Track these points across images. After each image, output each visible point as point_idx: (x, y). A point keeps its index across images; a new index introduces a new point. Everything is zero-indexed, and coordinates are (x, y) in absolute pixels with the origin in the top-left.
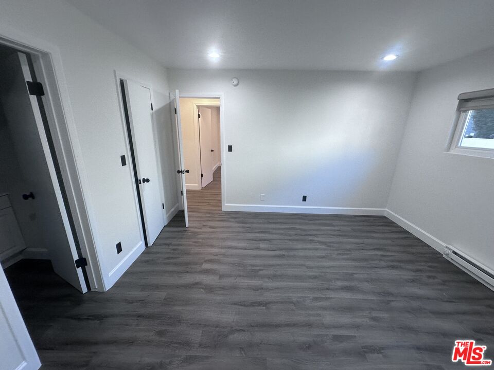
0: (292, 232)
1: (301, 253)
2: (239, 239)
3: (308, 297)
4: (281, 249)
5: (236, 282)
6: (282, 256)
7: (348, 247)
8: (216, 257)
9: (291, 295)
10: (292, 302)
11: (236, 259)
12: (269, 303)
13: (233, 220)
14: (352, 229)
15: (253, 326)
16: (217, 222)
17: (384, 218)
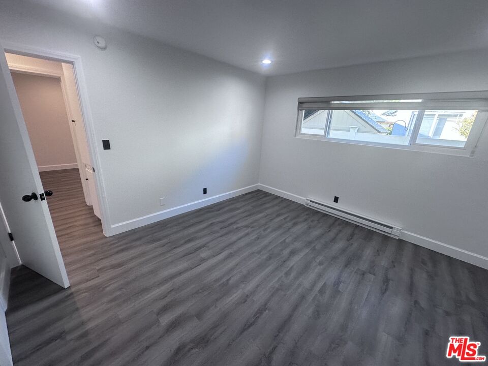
0: (216, 228)
1: (242, 243)
2: (172, 262)
3: (282, 277)
4: (223, 249)
5: (220, 309)
6: (230, 256)
7: (263, 222)
8: (168, 300)
9: (271, 284)
10: (278, 290)
11: (193, 286)
12: (266, 304)
13: (138, 243)
14: (252, 206)
15: (278, 335)
16: (117, 256)
17: (259, 191)
